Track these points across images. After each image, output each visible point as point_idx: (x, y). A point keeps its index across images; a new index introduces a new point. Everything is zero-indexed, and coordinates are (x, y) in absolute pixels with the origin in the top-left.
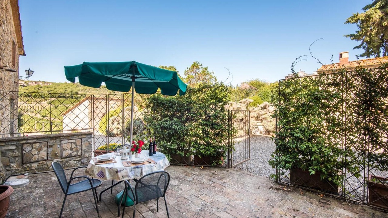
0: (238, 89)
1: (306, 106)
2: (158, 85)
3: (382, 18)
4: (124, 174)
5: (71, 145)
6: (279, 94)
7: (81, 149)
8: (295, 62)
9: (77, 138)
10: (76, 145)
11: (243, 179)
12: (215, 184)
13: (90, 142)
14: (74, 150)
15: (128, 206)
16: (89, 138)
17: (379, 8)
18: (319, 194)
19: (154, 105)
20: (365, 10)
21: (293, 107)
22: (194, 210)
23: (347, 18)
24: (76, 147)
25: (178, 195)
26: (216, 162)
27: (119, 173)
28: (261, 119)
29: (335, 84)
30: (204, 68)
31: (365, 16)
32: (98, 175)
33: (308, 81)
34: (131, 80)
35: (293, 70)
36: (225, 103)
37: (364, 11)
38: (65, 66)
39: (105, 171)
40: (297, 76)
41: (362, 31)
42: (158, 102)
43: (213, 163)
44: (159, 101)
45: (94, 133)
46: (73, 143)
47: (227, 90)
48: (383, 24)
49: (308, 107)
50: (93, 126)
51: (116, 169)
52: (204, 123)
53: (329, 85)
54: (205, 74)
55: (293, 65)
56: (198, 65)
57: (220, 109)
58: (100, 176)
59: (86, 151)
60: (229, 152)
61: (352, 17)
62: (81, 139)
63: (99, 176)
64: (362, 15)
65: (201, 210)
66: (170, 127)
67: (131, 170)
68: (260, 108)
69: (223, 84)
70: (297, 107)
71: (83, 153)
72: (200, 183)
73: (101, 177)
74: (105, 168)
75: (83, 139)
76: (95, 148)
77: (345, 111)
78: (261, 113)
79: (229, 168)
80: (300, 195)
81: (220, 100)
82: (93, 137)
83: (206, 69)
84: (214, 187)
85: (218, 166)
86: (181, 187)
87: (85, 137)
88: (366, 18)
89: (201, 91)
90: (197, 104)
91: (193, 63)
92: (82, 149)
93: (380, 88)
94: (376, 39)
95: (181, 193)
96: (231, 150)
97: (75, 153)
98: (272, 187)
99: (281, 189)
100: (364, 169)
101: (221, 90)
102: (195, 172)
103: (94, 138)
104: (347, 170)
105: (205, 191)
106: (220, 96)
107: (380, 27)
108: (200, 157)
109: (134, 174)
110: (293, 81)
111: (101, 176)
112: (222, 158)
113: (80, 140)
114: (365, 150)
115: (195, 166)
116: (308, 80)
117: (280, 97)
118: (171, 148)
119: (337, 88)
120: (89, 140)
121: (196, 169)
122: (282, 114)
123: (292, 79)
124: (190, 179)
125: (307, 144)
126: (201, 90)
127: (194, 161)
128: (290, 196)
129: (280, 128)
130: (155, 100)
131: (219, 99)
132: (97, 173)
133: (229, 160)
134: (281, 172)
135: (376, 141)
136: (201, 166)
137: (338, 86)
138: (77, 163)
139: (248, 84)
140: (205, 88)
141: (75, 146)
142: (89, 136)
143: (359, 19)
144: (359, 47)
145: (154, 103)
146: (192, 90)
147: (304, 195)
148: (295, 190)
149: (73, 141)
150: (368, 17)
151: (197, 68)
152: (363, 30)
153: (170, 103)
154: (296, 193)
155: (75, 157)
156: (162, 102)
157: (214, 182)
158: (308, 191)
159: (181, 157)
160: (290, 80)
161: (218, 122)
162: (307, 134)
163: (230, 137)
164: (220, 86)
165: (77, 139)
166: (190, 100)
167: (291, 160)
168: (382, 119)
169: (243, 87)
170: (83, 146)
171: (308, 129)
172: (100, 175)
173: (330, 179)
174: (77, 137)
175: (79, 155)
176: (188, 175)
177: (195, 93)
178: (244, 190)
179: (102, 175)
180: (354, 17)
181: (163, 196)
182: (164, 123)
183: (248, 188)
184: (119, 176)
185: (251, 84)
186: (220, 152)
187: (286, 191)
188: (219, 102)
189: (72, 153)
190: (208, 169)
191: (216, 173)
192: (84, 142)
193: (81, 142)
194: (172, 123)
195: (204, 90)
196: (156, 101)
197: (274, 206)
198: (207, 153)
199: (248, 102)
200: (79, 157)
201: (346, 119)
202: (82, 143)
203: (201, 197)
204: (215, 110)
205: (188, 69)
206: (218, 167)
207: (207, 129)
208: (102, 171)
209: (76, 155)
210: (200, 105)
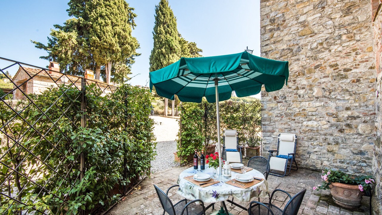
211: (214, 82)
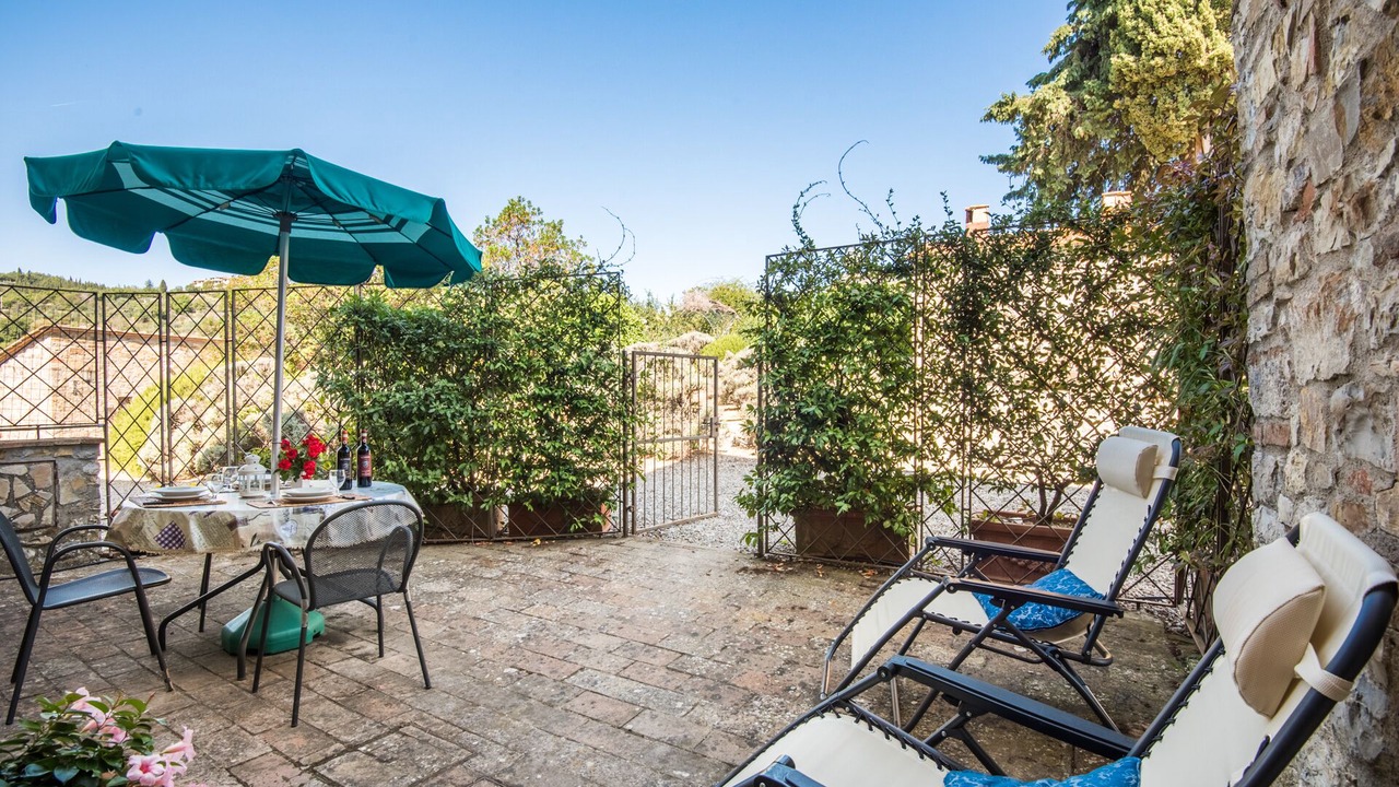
0: (674, 312)
1: (831, 330)
2: (376, 253)
3: (1071, 116)
4: (260, 531)
5: (11, 486)
6: (768, 297)
7: (53, 501)
8: (802, 205)
9: (33, 459)
10: (33, 486)
11: (665, 559)
12: (575, 578)
13: (90, 476)
14: (26, 504)
15: (273, 651)
16: (87, 460)
17: (1066, 88)
18: (864, 572)
19: (359, 331)
20: (1034, 87)
21: (801, 334)
22: (503, 640)
23: (988, 105)
24: (33, 493)
25: (450, 615)
26: (583, 520)
27: (241, 529)
28: (736, 398)
29: (900, 269)
30: (548, 224)
31: (1033, 106)
32: (159, 539)
33: (838, 260)
34: (275, 231)
35: (799, 230)
36: (611, 330)
37: (1032, 89)
38: (32, 155)
39: (186, 522)
40: (809, 248)
41: (1025, 147)
42: (372, 323)
43: (575, 522)
44: (377, 318)
45: (105, 440)
46: (19, 477)
47: (618, 285)
48: (1076, 134)
49: (837, 332)
50: (102, 414)
51: (230, 515)
52: (544, 392)
53: (887, 272)
54: (552, 245)
55: (795, 212)
56: (527, 210)
57: (595, 349)
58: (167, 545)
59: (73, 509)
60: (625, 486)
61: (1001, 105)
62: (55, 464)
63: (163, 542)
64: (1024, 102)
65: (528, 638)
66: (419, 409)
67: (283, 518)
68: (735, 364)
69: (605, 265)
70: (813, 335)
71: (64, 519)
72: (528, 580)
73: (170, 548)
74: (187, 515)
75: (63, 465)
76: (112, 502)
77: (921, 340)
78: (737, 381)
79: (625, 536)
80: (818, 577)
81: (597, 320)
82: (102, 455)
83: (554, 227)
84: (573, 584)
85: (593, 532)
86: (461, 594)
87: (70, 457)
88: (1034, 109)
89: (533, 288)
90: (518, 330)
91: (507, 204)
92: (57, 503)
93: (995, 281)
94: (1059, 172)
95: (463, 609)
96: (633, 480)
97: (29, 518)
98: (745, 569)
99: (767, 571)
100: (962, 488)
101: (600, 285)
102: (512, 556)
103: (107, 460)
104: (926, 498)
105: (540, 599)
106: (597, 306)
107: (1068, 142)
108: (530, 508)
109: (294, 532)
110: (802, 259)
111: (170, 542)
112: (604, 508)
113: (49, 466)
114: (965, 440)
115: (513, 541)
116: (838, 257)
117: (770, 307)
118: (424, 482)
119: (904, 279)
120: (88, 468)
121: (513, 548)
122: (774, 353)
123: (800, 254)
124: (496, 573)
125: (830, 433)
126: (531, 285)
127: (510, 524)
128: (790, 582)
129: (768, 396)
130: (363, 314)
131: (594, 314)
132: (156, 532)
133: (626, 510)
134: (771, 523)
135: (985, 414)
136: (533, 540)
137: (906, 275)
138: (37, 555)
139: (707, 296)
140: (546, 277)
141: (30, 491)
142: (88, 453)
143: (1016, 111)
144: (1019, 194)
145: (357, 324)
146: (501, 281)
147: (826, 576)
148: (806, 569)
149: (21, 470)
150: (1040, 106)
151: (524, 222)
152: (1029, 144)
153: (419, 327)
154: (806, 574)
155: (28, 535)
156: (387, 322)
157: (572, 574)
158: (837, 567)
159: (460, 512)
160: (795, 256)
161: (589, 392)
162: (831, 405)
163: (630, 437)
164: (595, 274)
165: (35, 462)
166: (493, 314)
167: (793, 483)
168: (998, 358)
169: (692, 304)
170: (62, 491)
171: (838, 393)
172: (166, 539)
173: (887, 524)
174: (36, 454)
175: (46, 527)
176: (488, 563)
177: (511, 293)
178: (664, 583)
179: (174, 538)
180: (1006, 104)
181: (402, 589)
182: (398, 395)
183: (676, 576)
184: (242, 537)
185: (716, 296)
186: (597, 490)
187: (781, 572)
188: (595, 326)
189: (14, 517)
190: (557, 546)
191: (583, 552)
192: (66, 473)
193: (51, 474)
194: (427, 396)
195: (543, 285)
196: (365, 317)
197: (743, 607)
198: (554, 491)
199: (695, 342)
200: (47, 534)
201: (924, 362)
202: (56, 477)
203: (530, 611)
204: (579, 350)
205: (487, 222)
206: (591, 537)
207: (552, 416)
208: (173, 526)
209: (31, 524)
210: (527, 334)
211: (278, 223)
